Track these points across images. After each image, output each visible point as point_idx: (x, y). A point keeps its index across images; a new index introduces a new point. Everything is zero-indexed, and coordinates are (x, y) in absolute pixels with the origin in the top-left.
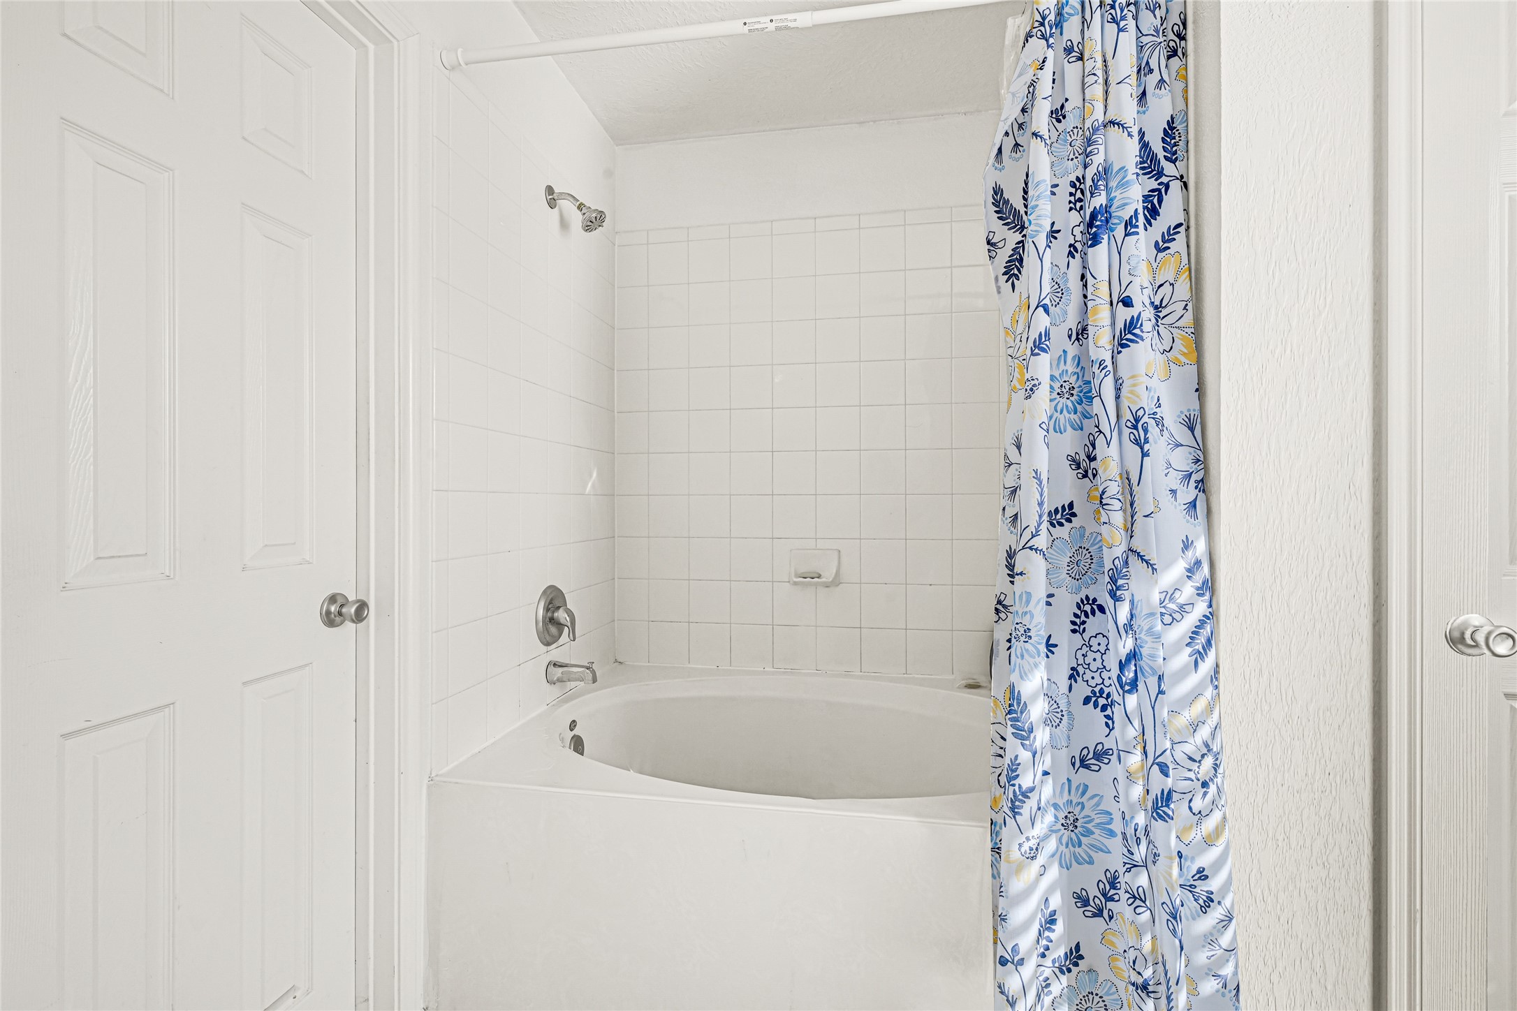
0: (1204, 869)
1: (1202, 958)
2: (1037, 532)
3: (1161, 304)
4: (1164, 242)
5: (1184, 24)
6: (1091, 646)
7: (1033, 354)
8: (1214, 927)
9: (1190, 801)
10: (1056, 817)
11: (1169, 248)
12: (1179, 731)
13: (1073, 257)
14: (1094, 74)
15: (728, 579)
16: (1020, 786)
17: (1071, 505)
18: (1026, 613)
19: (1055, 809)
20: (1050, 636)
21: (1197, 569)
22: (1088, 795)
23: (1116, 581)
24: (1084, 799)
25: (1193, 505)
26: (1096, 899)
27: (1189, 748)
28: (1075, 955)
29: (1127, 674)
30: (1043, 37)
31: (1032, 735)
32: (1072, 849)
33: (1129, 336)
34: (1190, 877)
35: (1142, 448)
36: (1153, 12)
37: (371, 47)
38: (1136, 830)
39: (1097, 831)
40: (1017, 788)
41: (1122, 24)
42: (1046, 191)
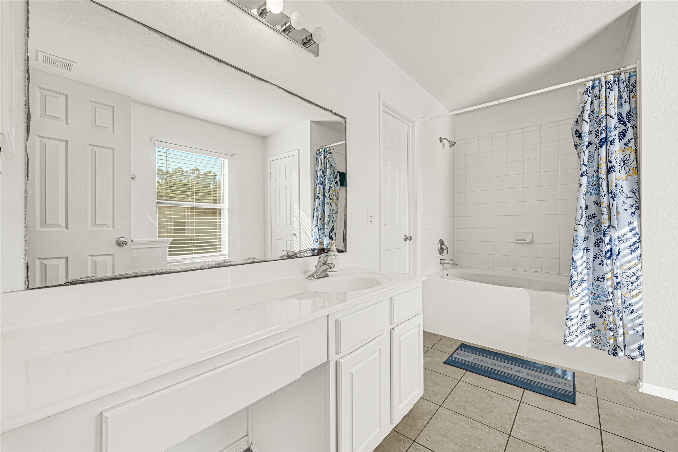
0: (631, 304)
1: (630, 325)
2: (580, 220)
3: (626, 161)
4: (627, 143)
5: (636, 83)
6: (601, 250)
7: (581, 177)
8: (634, 318)
9: (627, 287)
10: (588, 292)
11: (628, 145)
12: (624, 270)
13: (596, 150)
14: (602, 103)
15: (492, 241)
16: (573, 280)
17: (595, 214)
18: (576, 240)
19: (588, 290)
20: (587, 247)
21: (634, 229)
22: (600, 287)
23: (605, 232)
24: (598, 289)
25: (634, 213)
26: (601, 313)
27: (628, 274)
28: (593, 326)
29: (607, 255)
30: (587, 94)
31: (577, 268)
32: (593, 300)
33: (610, 171)
34: (627, 306)
35: (613, 199)
36: (623, 83)
37: (410, 124)
38: (609, 292)
39: (602, 297)
40: (572, 280)
41: (611, 89)
42: (587, 135)
